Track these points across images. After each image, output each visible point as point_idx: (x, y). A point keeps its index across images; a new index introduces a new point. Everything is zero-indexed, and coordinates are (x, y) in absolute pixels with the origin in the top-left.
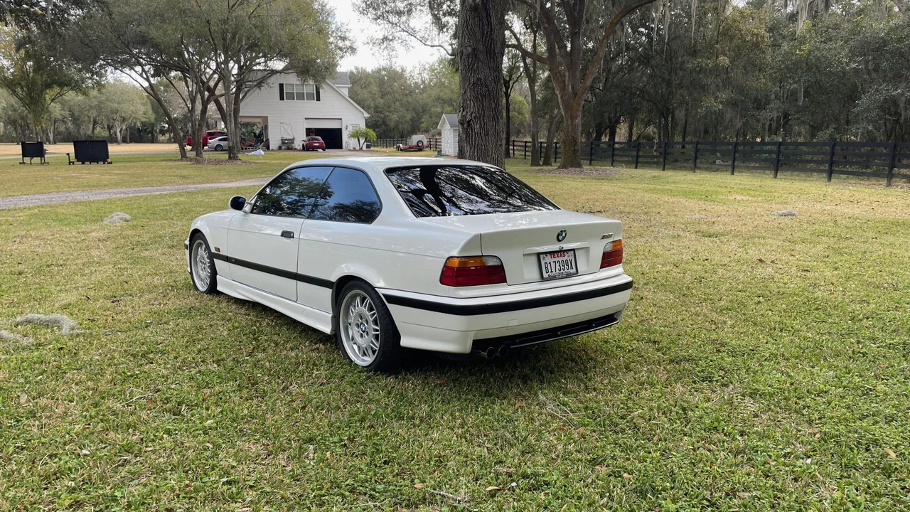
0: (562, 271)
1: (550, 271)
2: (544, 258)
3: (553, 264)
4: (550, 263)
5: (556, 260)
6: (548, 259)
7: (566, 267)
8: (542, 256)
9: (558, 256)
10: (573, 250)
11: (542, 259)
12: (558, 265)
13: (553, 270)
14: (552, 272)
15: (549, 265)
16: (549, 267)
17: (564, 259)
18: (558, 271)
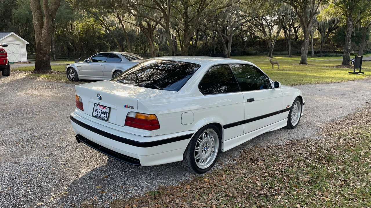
0: (101, 116)
1: (97, 113)
2: (96, 106)
4: (98, 110)
5: (101, 109)
6: (98, 107)
7: (104, 115)
11: (95, 106)
12: (101, 112)
13: (98, 114)
14: (97, 114)
15: (97, 110)
16: (97, 111)
17: (104, 111)
18: (99, 115)
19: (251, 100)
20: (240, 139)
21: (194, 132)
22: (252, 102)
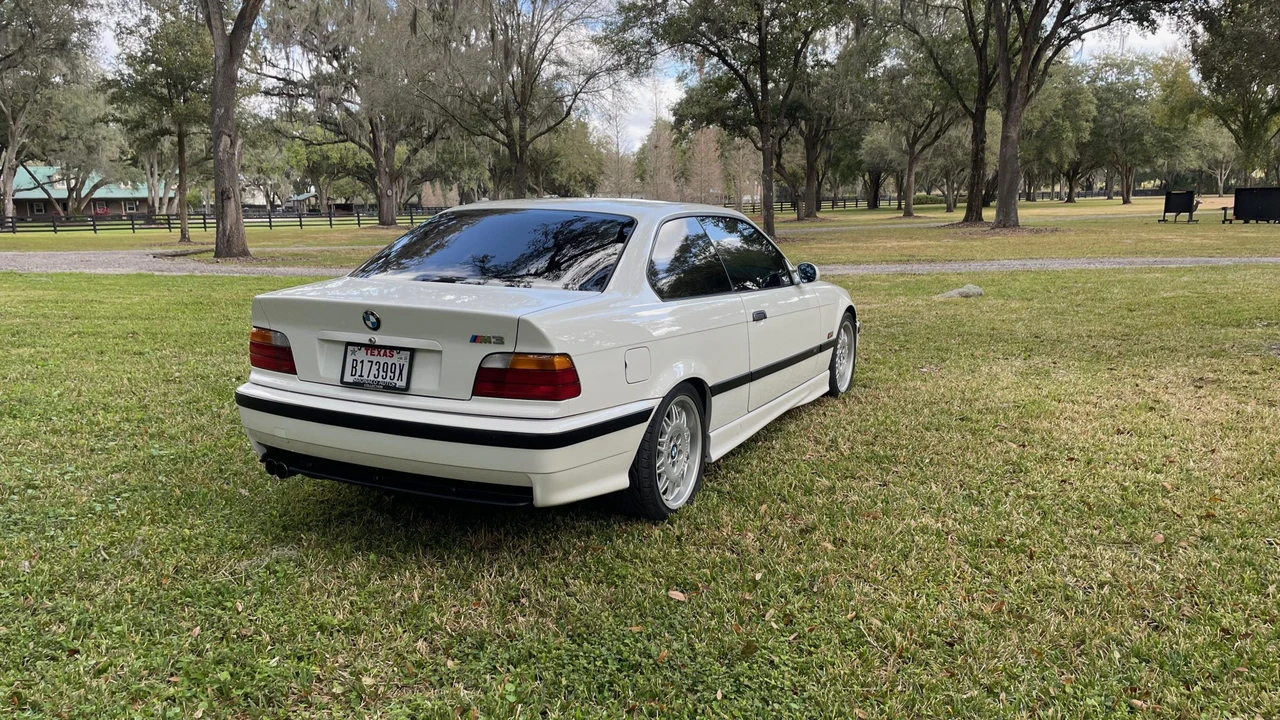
0: (380, 379)
1: (359, 373)
2: (353, 352)
3: (367, 366)
4: (362, 362)
5: (375, 359)
6: (361, 355)
7: (389, 373)
8: (350, 348)
9: (379, 354)
10: (413, 351)
11: (349, 353)
12: (375, 367)
13: (365, 374)
14: (361, 376)
15: (359, 365)
16: (359, 367)
17: (390, 361)
18: (372, 378)
19: (760, 316)
20: (742, 427)
21: (655, 404)
22: (762, 322)
